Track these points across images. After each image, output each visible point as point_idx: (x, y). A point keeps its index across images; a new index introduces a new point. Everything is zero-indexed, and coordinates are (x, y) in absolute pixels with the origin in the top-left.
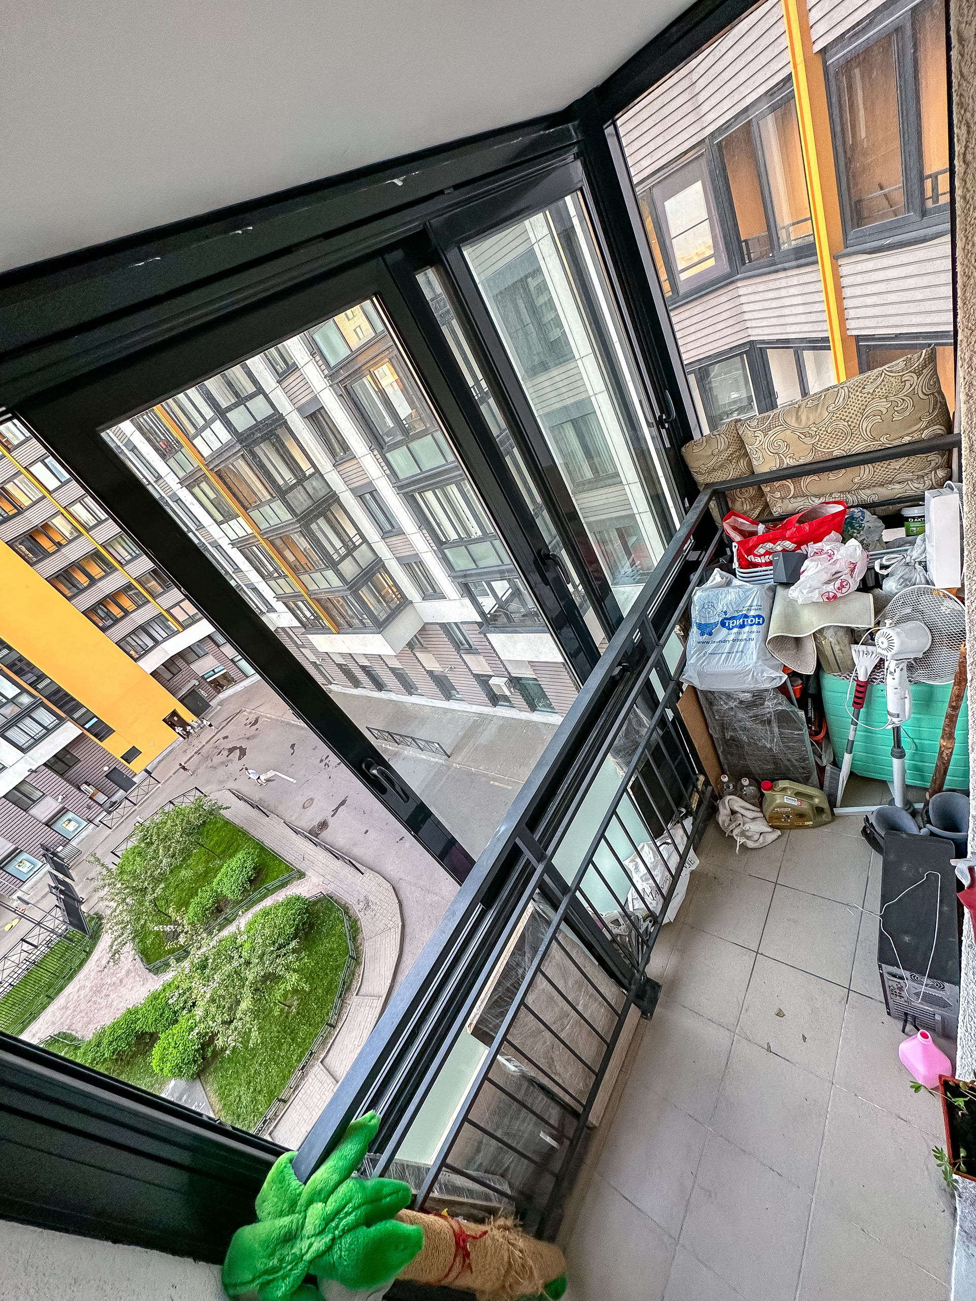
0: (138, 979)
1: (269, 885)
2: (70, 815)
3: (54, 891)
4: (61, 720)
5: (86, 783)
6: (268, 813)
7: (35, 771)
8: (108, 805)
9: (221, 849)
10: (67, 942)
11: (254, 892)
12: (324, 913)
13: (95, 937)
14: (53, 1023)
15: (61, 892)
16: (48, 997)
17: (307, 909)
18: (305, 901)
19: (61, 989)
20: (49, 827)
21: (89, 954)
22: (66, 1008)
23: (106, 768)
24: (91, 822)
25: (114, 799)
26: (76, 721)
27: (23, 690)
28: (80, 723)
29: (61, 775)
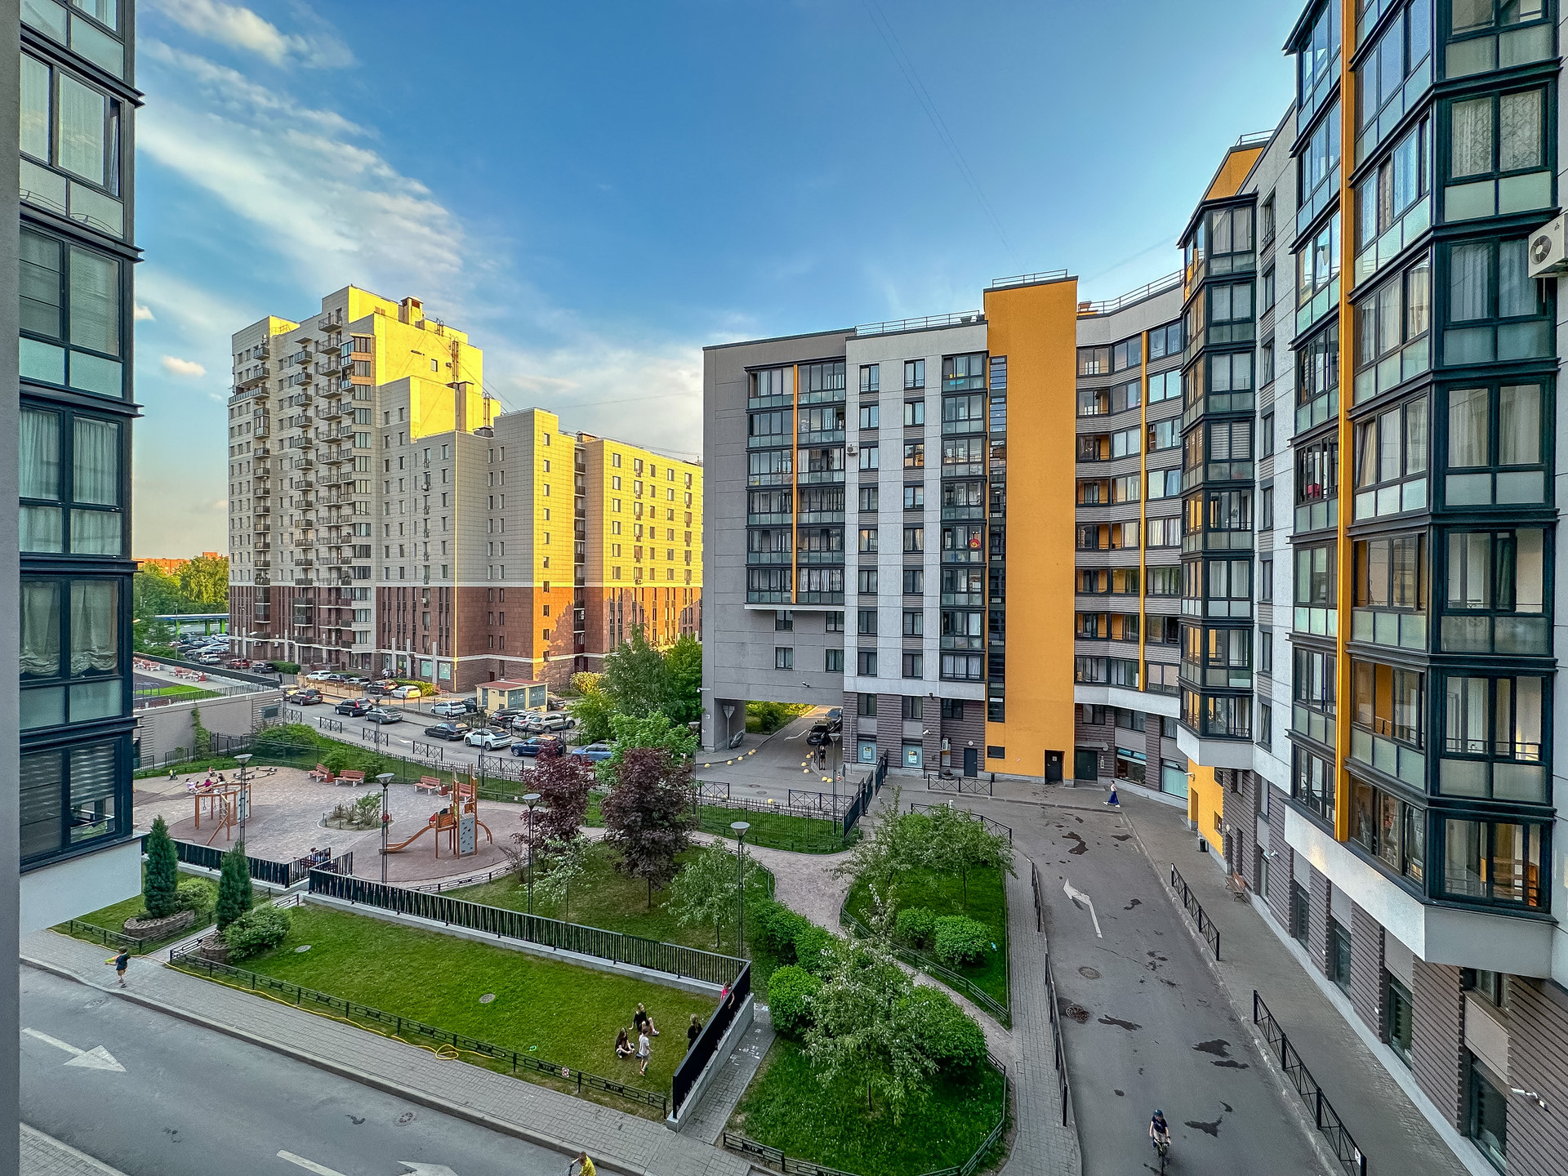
0: (831, 908)
1: (974, 987)
2: (919, 750)
3: (861, 786)
4: (981, 679)
5: (950, 739)
6: (1043, 928)
7: (933, 698)
8: (945, 770)
9: (974, 901)
10: (832, 828)
11: (956, 971)
12: (985, 1090)
13: (846, 846)
14: (777, 865)
15: (864, 792)
16: (793, 846)
17: (976, 1058)
18: (982, 1047)
19: (800, 851)
20: (903, 744)
21: (833, 851)
22: (790, 865)
23: (971, 743)
24: (924, 769)
25: (953, 771)
26: (989, 689)
27: (982, 636)
28: (990, 693)
29: (943, 717)
